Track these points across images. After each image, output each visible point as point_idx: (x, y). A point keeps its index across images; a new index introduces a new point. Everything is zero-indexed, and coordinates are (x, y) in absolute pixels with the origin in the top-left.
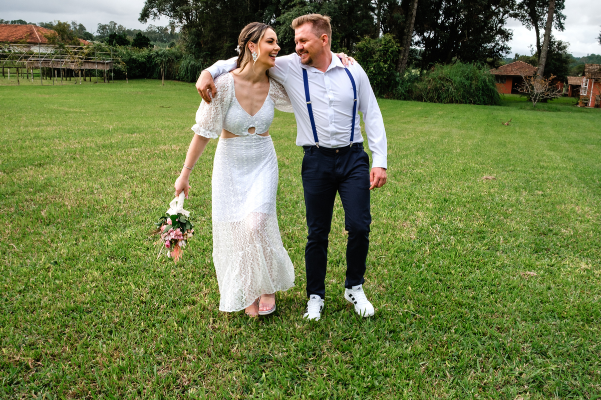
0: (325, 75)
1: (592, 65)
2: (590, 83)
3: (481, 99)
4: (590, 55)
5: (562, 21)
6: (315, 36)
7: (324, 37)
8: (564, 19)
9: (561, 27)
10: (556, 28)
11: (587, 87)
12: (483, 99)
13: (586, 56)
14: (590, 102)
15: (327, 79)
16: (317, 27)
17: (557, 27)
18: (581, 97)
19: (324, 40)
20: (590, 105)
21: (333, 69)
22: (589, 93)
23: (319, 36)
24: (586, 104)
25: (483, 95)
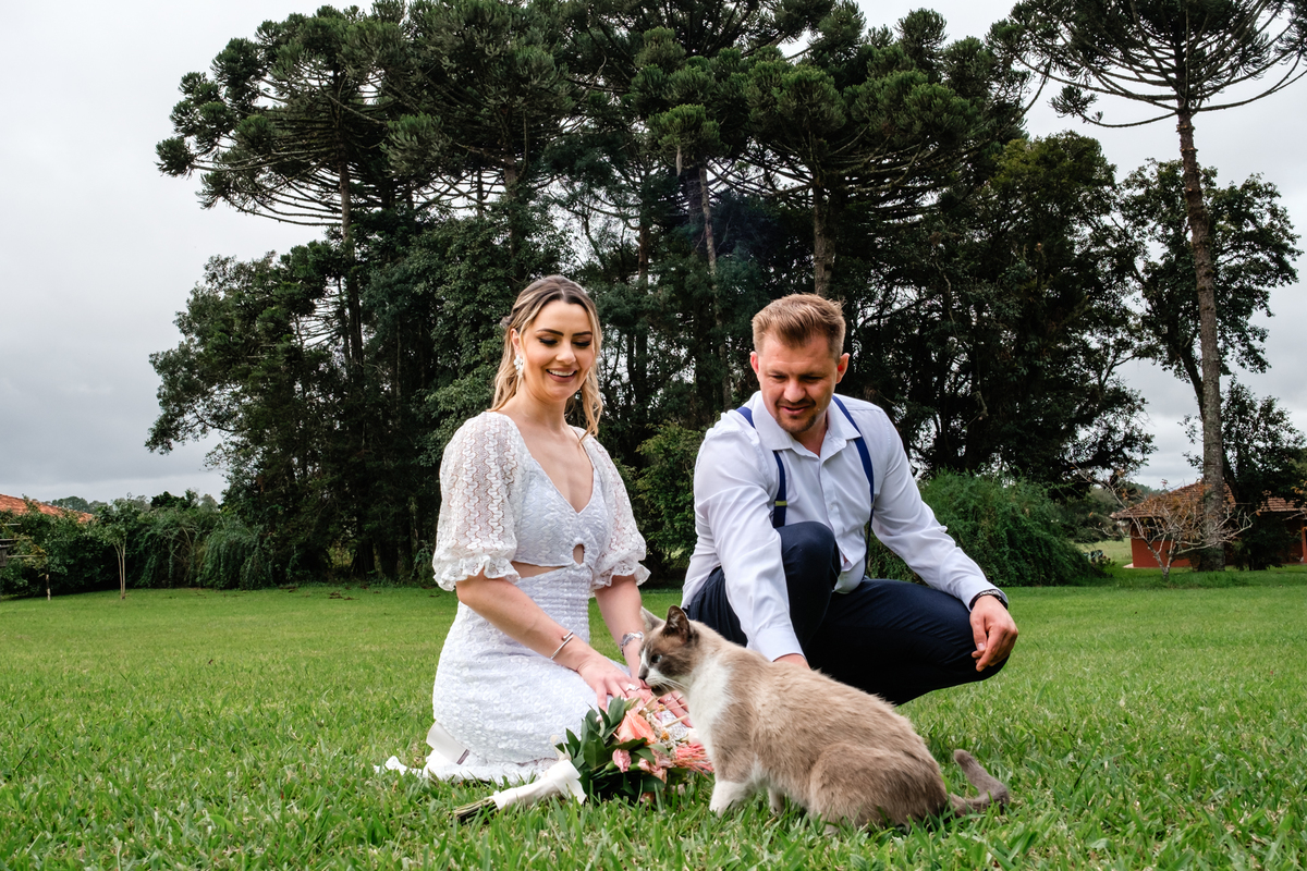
3: (1011, 569)
5: (1256, 343)
8: (1262, 340)
9: (1257, 361)
10: (1243, 365)
12: (1017, 569)
17: (1246, 363)
25: (1013, 557)
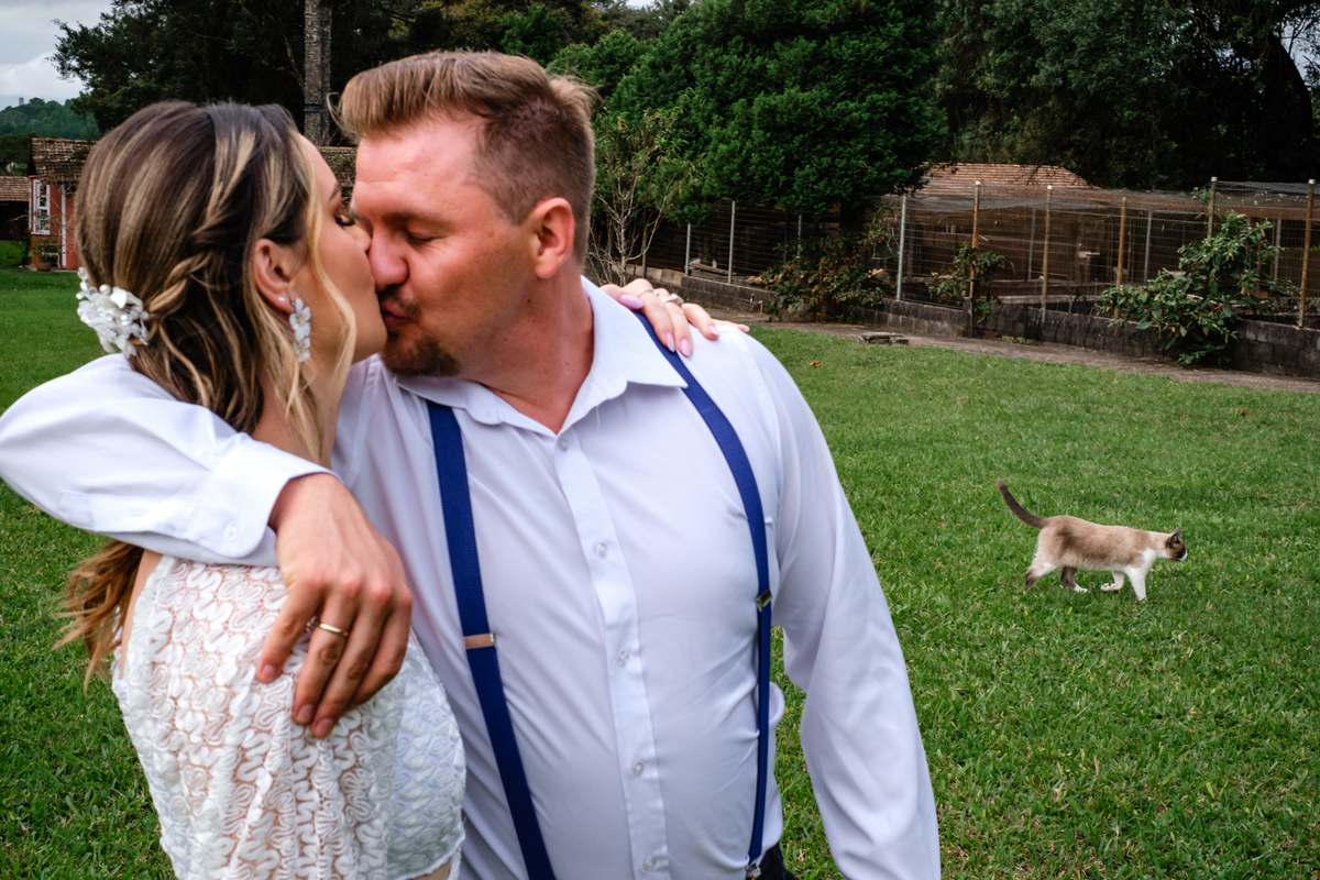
0: (563, 445)
1: (51, 142)
2: (56, 198)
4: (26, 102)
6: (494, 209)
7: (548, 216)
11: (47, 207)
13: (15, 104)
14: (64, 256)
15: (577, 469)
16: (509, 148)
18: (33, 239)
19: (546, 236)
20: (64, 263)
21: (607, 409)
22: (56, 227)
23: (514, 206)
24: (54, 262)
